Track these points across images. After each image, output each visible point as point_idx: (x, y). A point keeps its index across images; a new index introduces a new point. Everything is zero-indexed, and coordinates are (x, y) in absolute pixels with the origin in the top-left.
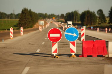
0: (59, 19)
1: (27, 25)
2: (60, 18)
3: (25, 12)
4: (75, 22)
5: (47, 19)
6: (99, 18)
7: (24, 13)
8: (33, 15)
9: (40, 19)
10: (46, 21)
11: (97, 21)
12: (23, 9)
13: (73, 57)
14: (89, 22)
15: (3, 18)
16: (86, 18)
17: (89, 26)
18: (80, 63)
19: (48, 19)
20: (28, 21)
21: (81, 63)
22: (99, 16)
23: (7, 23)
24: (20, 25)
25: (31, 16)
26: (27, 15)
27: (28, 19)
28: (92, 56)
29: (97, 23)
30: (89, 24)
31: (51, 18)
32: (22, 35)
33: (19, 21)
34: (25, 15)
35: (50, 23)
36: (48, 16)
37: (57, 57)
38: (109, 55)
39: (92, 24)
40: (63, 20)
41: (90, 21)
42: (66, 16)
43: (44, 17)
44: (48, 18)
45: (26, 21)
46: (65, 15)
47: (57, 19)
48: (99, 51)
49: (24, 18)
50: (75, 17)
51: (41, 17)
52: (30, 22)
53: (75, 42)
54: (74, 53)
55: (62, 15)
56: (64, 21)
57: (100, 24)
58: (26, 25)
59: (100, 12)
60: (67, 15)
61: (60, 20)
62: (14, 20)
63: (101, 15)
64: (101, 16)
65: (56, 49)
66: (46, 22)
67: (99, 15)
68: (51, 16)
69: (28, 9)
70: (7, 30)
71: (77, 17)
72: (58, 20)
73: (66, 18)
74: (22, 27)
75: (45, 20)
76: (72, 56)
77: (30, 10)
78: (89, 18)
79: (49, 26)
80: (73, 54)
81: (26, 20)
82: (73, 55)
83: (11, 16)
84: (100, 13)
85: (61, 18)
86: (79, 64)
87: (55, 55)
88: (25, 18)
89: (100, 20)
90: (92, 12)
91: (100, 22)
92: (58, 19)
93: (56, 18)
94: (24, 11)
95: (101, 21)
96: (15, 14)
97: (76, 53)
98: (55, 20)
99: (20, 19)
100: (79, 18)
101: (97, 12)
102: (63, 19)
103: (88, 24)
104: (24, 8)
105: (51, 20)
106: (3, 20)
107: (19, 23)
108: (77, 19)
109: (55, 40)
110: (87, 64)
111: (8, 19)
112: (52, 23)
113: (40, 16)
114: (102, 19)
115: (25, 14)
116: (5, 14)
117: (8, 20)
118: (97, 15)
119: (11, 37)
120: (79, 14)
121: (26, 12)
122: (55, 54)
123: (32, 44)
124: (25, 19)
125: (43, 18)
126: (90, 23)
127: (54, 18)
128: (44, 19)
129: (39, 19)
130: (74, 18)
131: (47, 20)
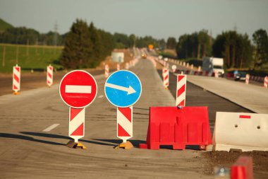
0: (163, 49)
1: (83, 61)
2: (166, 47)
3: (79, 29)
4: (201, 57)
5: (134, 48)
6: (259, 50)
7: (77, 32)
8: (99, 36)
9: (118, 48)
10: (133, 52)
11: (254, 57)
12: (76, 22)
13: (124, 148)
14: (234, 58)
15: (28, 41)
16: (227, 49)
17: (232, 69)
18: (126, 166)
19: (138, 49)
20: (86, 51)
21: (129, 166)
22: (258, 46)
23: (38, 54)
24: (65, 60)
25: (93, 39)
26: (84, 37)
27: (87, 46)
28: (170, 148)
29: (253, 62)
30: (234, 65)
31: (144, 47)
32: (50, 85)
33: (65, 50)
34: (78, 36)
35: (139, 59)
36: (137, 40)
37: (82, 147)
38: (214, 146)
39: (241, 64)
40: (173, 52)
41: (236, 57)
42: (179, 43)
43: (127, 42)
44: (136, 47)
45: (82, 50)
46: (177, 41)
47: (157, 49)
48: (192, 134)
49: (76, 45)
50: (202, 46)
51: (121, 44)
52: (90, 53)
53: (131, 108)
54: (128, 138)
55: (171, 41)
56: (175, 55)
57: (259, 65)
58: (81, 61)
59: (260, 36)
60: (182, 40)
61: (166, 51)
62: (55, 47)
63: (262, 43)
64: (262, 46)
65: (81, 124)
66: (131, 55)
67: (258, 43)
68: (144, 43)
69: (85, 24)
70: (32, 71)
71: (205, 45)
72: (160, 52)
73: (180, 47)
74: (50, 66)
75: (128, 50)
76: (122, 145)
77: (92, 25)
78: (234, 50)
79: (134, 65)
80: (125, 139)
81: (81, 48)
82: (125, 141)
83: (49, 38)
84: (259, 39)
85: (168, 48)
86: (122, 168)
87: (76, 141)
88: (78, 43)
89: (260, 56)
90: (241, 36)
91: (259, 62)
92: (161, 48)
93: (157, 47)
94: (76, 28)
95: (263, 58)
96: (58, 34)
97: (132, 136)
98: (154, 51)
99: (67, 45)
100: (211, 50)
101: (254, 36)
102: (172, 48)
103: (231, 64)
104: (77, 20)
105: (143, 52)
106: (28, 46)
107: (64, 57)
108: (205, 52)
109: (79, 101)
110: (142, 170)
111: (42, 44)
112: (144, 58)
113: (119, 41)
114: (265, 54)
115: (80, 33)
116: (36, 33)
117: (41, 47)
118: (252, 43)
119: (16, 88)
120: (213, 39)
121: (81, 30)
122: (76, 138)
123: (53, 108)
124: (78, 47)
125: (124, 46)
126: (236, 63)
127: (151, 47)
128: (126, 48)
129: (115, 47)
130: (199, 47)
131: (135, 52)
